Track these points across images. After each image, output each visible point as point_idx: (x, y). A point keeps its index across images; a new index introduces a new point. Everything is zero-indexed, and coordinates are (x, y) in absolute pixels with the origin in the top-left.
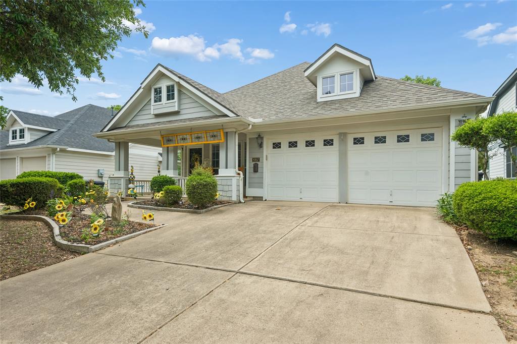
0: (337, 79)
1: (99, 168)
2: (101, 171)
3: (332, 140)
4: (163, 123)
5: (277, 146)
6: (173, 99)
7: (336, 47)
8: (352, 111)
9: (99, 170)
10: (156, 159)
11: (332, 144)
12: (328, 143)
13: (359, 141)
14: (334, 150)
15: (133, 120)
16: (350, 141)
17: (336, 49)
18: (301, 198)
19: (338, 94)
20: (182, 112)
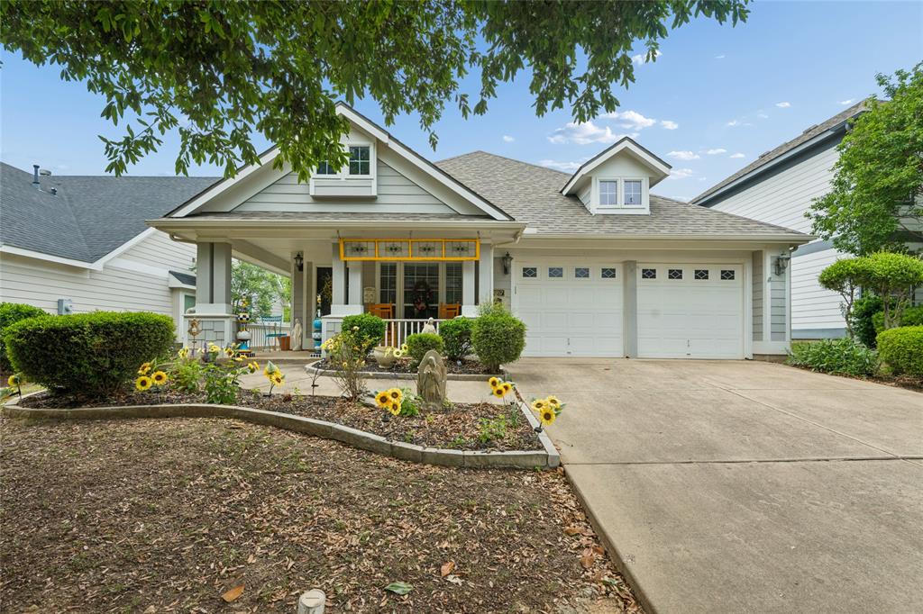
0: (621, 186)
1: (63, 298)
2: (66, 304)
3: (614, 270)
4: (336, 215)
5: (530, 272)
6: (367, 172)
7: (626, 141)
8: (642, 234)
9: (60, 302)
10: (164, 283)
11: (614, 276)
12: (609, 273)
13: (649, 274)
14: (617, 283)
15: (252, 200)
16: (639, 274)
17: (627, 144)
18: (569, 353)
19: (621, 208)
20: (381, 199)
